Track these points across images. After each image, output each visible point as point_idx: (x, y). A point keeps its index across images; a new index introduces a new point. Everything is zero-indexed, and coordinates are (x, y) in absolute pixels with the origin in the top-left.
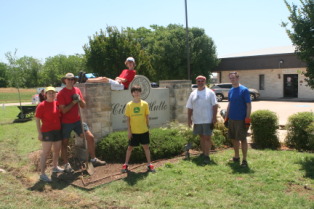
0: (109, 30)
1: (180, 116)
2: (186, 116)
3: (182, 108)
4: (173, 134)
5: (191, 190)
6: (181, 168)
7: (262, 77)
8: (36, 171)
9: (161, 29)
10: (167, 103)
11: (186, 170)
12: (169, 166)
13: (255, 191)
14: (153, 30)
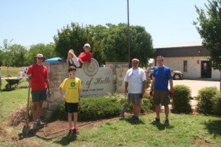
0: (73, 25)
1: (119, 88)
2: (124, 88)
3: (121, 82)
4: (113, 101)
5: (122, 141)
6: (117, 125)
7: (185, 63)
8: (12, 125)
9: (114, 26)
10: (111, 79)
11: (120, 127)
12: (108, 124)
13: (168, 143)
14: (107, 27)
